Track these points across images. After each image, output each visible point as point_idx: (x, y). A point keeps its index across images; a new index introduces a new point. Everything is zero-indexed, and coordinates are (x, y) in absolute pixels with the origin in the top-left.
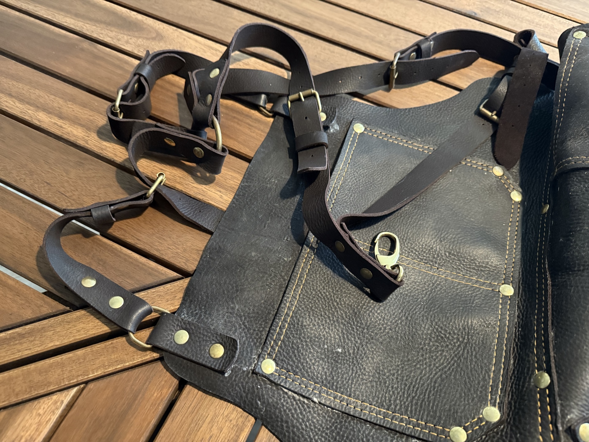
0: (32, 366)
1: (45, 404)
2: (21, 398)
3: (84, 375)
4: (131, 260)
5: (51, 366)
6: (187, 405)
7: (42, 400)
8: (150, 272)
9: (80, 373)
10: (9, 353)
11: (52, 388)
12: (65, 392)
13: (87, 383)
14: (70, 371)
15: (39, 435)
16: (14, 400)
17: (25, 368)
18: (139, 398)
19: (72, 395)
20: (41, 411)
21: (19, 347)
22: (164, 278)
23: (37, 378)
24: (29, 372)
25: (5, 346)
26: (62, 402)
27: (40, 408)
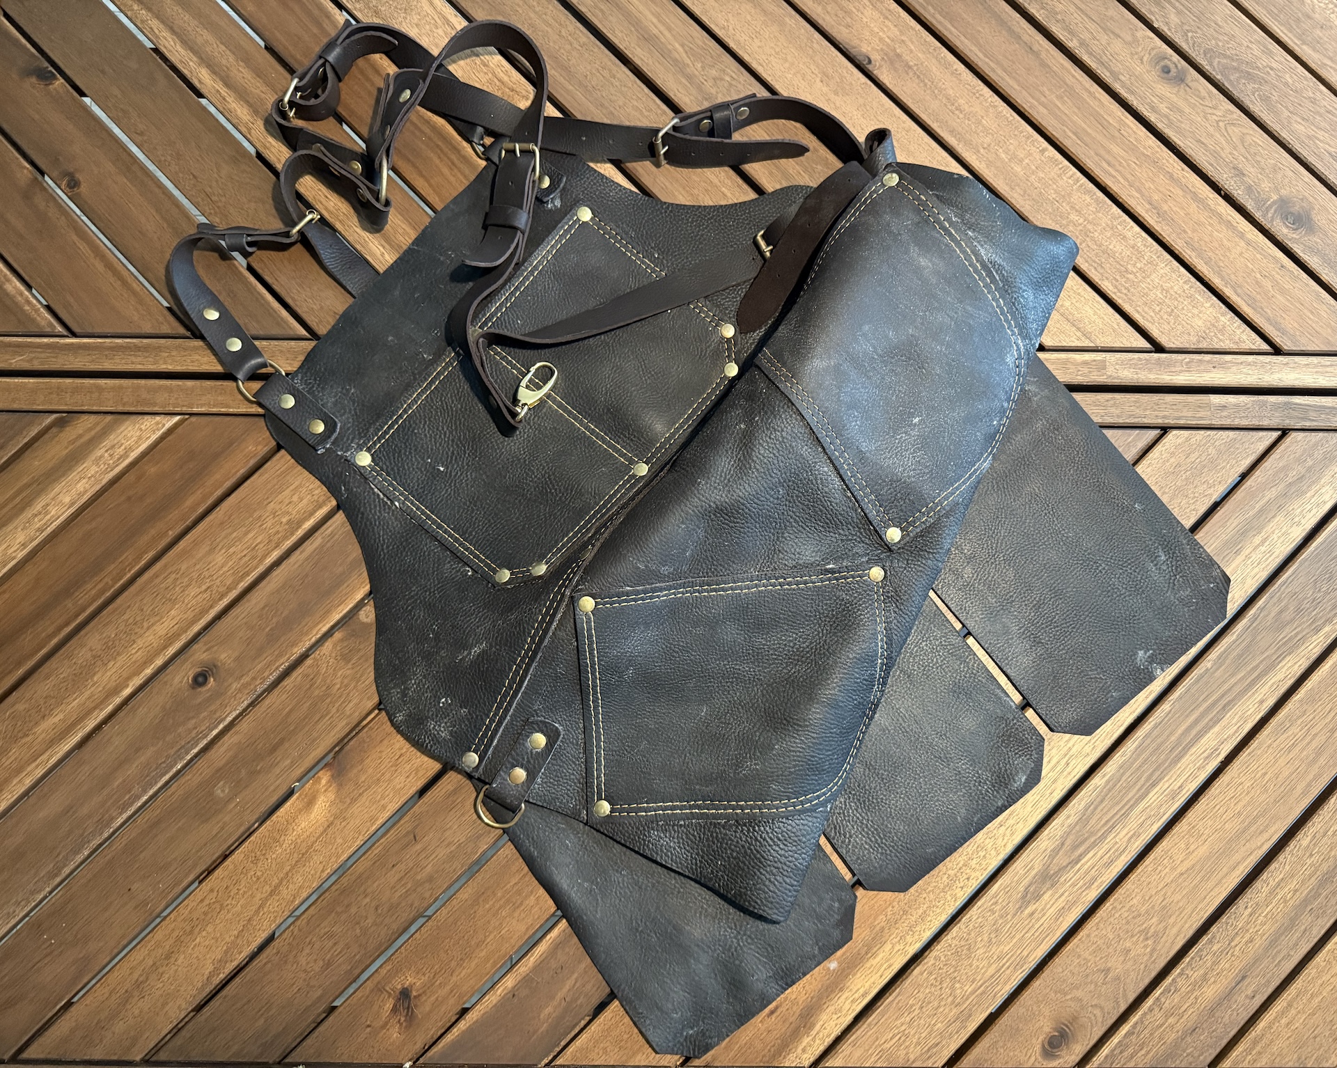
0: (142, 382)
1: (148, 422)
2: (127, 409)
3: (189, 407)
4: (263, 302)
5: (160, 387)
6: (277, 468)
7: (146, 417)
8: (280, 322)
9: (185, 403)
10: (123, 361)
11: (156, 409)
12: (169, 417)
13: (191, 414)
14: (177, 399)
15: (137, 448)
16: (120, 409)
17: (136, 381)
18: (234, 445)
19: (174, 422)
20: (143, 427)
21: (133, 359)
22: (291, 333)
23: (145, 395)
24: (139, 387)
25: (120, 353)
26: (164, 425)
27: (142, 424)
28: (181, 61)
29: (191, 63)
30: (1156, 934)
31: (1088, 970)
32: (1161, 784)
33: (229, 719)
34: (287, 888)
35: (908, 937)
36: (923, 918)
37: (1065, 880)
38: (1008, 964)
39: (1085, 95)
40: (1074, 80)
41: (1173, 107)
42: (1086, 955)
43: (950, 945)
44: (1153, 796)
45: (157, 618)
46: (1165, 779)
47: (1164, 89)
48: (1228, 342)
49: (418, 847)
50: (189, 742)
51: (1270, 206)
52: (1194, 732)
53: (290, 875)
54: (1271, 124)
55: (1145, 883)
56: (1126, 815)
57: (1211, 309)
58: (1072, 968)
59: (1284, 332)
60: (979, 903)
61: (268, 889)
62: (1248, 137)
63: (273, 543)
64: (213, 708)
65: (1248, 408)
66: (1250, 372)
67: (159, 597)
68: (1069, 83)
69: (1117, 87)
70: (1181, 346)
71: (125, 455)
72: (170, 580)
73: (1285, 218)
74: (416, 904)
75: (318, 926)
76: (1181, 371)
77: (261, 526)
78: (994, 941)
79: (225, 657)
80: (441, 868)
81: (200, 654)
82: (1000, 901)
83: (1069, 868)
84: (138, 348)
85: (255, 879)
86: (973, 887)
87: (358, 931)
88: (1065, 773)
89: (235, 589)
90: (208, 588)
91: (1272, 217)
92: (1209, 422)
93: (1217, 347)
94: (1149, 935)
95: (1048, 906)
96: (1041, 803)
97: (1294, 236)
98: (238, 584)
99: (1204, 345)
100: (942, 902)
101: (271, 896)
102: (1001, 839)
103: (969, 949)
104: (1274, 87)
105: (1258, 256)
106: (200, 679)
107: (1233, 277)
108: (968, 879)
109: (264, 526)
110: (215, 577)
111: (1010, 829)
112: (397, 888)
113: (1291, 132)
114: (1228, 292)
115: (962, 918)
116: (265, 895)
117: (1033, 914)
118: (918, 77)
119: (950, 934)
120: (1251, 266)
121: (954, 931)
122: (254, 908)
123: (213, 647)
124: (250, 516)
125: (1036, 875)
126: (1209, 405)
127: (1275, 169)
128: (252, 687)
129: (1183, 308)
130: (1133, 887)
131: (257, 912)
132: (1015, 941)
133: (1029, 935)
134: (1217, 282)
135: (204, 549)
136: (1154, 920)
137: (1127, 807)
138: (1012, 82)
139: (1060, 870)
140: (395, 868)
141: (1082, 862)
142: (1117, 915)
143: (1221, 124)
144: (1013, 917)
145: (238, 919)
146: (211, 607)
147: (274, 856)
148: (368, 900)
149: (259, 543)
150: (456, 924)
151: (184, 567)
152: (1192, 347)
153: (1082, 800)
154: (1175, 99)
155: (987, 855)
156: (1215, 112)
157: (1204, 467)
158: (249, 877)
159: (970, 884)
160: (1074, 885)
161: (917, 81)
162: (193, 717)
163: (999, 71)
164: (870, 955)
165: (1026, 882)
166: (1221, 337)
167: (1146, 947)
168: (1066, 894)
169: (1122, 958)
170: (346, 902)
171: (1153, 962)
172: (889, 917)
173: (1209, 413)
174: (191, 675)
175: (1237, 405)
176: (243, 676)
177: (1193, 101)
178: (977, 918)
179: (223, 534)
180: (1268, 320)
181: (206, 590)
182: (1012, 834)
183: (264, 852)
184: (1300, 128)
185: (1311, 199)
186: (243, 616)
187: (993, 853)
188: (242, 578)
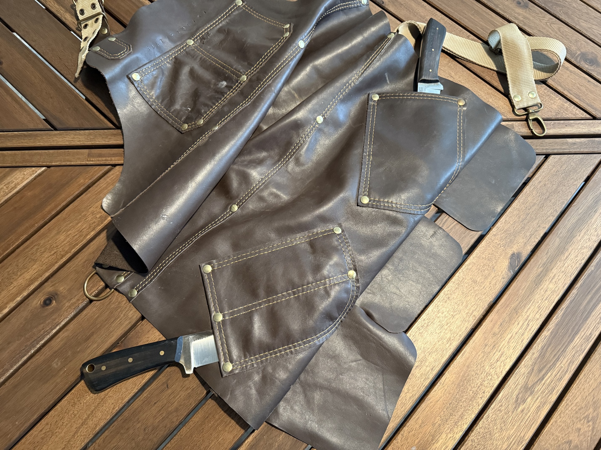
28: (57, 11)
29: (61, 11)
30: (593, 418)
31: (559, 443)
32: (580, 333)
33: (63, 323)
34: (92, 420)
35: (455, 429)
36: (462, 417)
37: (538, 390)
38: (513, 442)
39: (484, 14)
40: (478, 8)
41: (525, 17)
42: (557, 433)
43: (479, 433)
44: (577, 340)
45: (25, 270)
46: (582, 330)
47: (519, 10)
48: (570, 115)
49: (170, 391)
50: (39, 337)
51: (578, 56)
52: (592, 304)
53: (94, 412)
54: (571, 23)
55: (582, 389)
56: (564, 351)
57: (559, 101)
58: (550, 441)
59: (596, 109)
60: (492, 406)
61: (80, 421)
62: (561, 28)
63: (92, 228)
64: (53, 317)
65: (586, 144)
66: (584, 127)
67: (28, 259)
68: (476, 9)
69: (498, 10)
70: (548, 117)
71: (15, 187)
72: (34, 249)
73: (586, 60)
74: (168, 426)
75: (110, 443)
76: (550, 128)
77: (85, 220)
78: (504, 428)
79: (62, 289)
80: (183, 403)
81: (48, 288)
82: (504, 404)
83: (538, 383)
84: (25, 136)
85: (73, 416)
86: (487, 397)
87: (134, 444)
88: (528, 330)
89: (70, 253)
90: (55, 252)
91: (580, 60)
92: (569, 151)
93: (565, 117)
94: (590, 419)
95: (531, 406)
96: (518, 347)
97: (591, 68)
98: (72, 250)
99: (559, 116)
100: (471, 407)
101: (82, 425)
102: (499, 369)
103: (490, 434)
104: (569, 8)
105: (577, 77)
106: (47, 302)
107: (567, 86)
108: (484, 392)
109: (87, 220)
110: (59, 247)
111: (503, 363)
112: (157, 416)
113: (580, 26)
114: (566, 93)
115: (484, 416)
116: (78, 426)
117: (523, 411)
118: (406, 8)
119: (478, 426)
120: (574, 81)
121: (481, 424)
122: (72, 434)
123: (56, 284)
124: (80, 215)
125: (521, 388)
126: (567, 143)
127: (576, 41)
128: (77, 304)
129: (546, 101)
130: (576, 392)
131: (74, 436)
132: (515, 427)
133: (522, 424)
134: (560, 89)
135: (54, 232)
136: (591, 410)
137: (564, 346)
138: (449, 9)
139: (534, 385)
140: (156, 405)
141: (545, 379)
142: (570, 409)
143: (548, 24)
144: (512, 413)
145: (62, 441)
146: (56, 262)
147: (85, 401)
148: (140, 425)
149: (84, 228)
150: (192, 437)
151: (42, 242)
152: (554, 117)
153: (539, 344)
154: (525, 14)
155: (492, 378)
156: (544, 19)
157: (571, 171)
158: (70, 414)
159: (486, 396)
160: (543, 392)
161: (406, 10)
162: (42, 323)
163: (444, 5)
164: (434, 441)
165: (516, 393)
166: (567, 113)
167: (589, 426)
168: (540, 398)
169: (577, 434)
170: (127, 427)
171: (594, 435)
172: (442, 418)
173: (568, 147)
174: (42, 299)
175: (581, 143)
176: (72, 298)
177: (533, 15)
178: (493, 415)
179: (65, 224)
180: (587, 104)
181: (54, 254)
182: (505, 365)
183: (79, 399)
184: (584, 24)
185: (596, 53)
186: (74, 266)
187: (496, 377)
188: (74, 246)
